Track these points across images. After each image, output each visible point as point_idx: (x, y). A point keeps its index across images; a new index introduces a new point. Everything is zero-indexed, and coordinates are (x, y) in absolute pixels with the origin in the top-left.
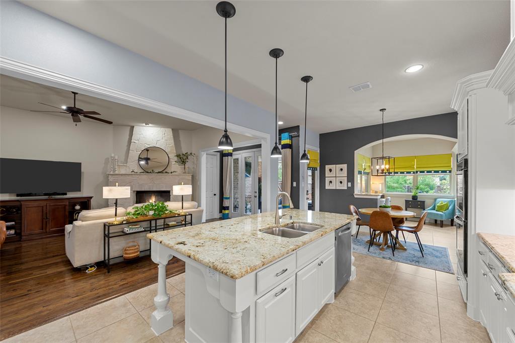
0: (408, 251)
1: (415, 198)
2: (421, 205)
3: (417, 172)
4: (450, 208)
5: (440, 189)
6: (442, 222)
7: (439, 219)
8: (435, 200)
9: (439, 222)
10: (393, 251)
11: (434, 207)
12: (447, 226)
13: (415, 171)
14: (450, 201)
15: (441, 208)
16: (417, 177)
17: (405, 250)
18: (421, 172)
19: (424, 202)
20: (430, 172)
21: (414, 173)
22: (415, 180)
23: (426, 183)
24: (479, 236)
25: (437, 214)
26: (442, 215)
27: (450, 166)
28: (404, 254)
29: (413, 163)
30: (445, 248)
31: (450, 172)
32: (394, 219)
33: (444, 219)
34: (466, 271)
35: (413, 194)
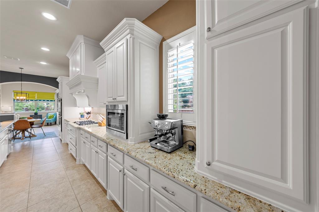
0: (37, 136)
1: (36, 114)
2: (40, 117)
3: (37, 100)
4: (54, 117)
5: (47, 109)
6: (51, 123)
7: (49, 122)
8: (47, 114)
9: (49, 124)
10: (30, 138)
11: (47, 117)
12: (53, 125)
13: (36, 100)
14: (54, 114)
15: (50, 117)
16: (37, 103)
17: (36, 136)
18: (39, 100)
19: (41, 115)
20: (41, 100)
21: (35, 100)
22: (36, 104)
23: (39, 106)
24: (65, 120)
25: (49, 120)
26: (51, 120)
27: (54, 98)
28: (36, 137)
29: (35, 95)
30: (54, 132)
31: (54, 101)
32: (30, 122)
33: (52, 122)
34: (61, 131)
35: (35, 112)
